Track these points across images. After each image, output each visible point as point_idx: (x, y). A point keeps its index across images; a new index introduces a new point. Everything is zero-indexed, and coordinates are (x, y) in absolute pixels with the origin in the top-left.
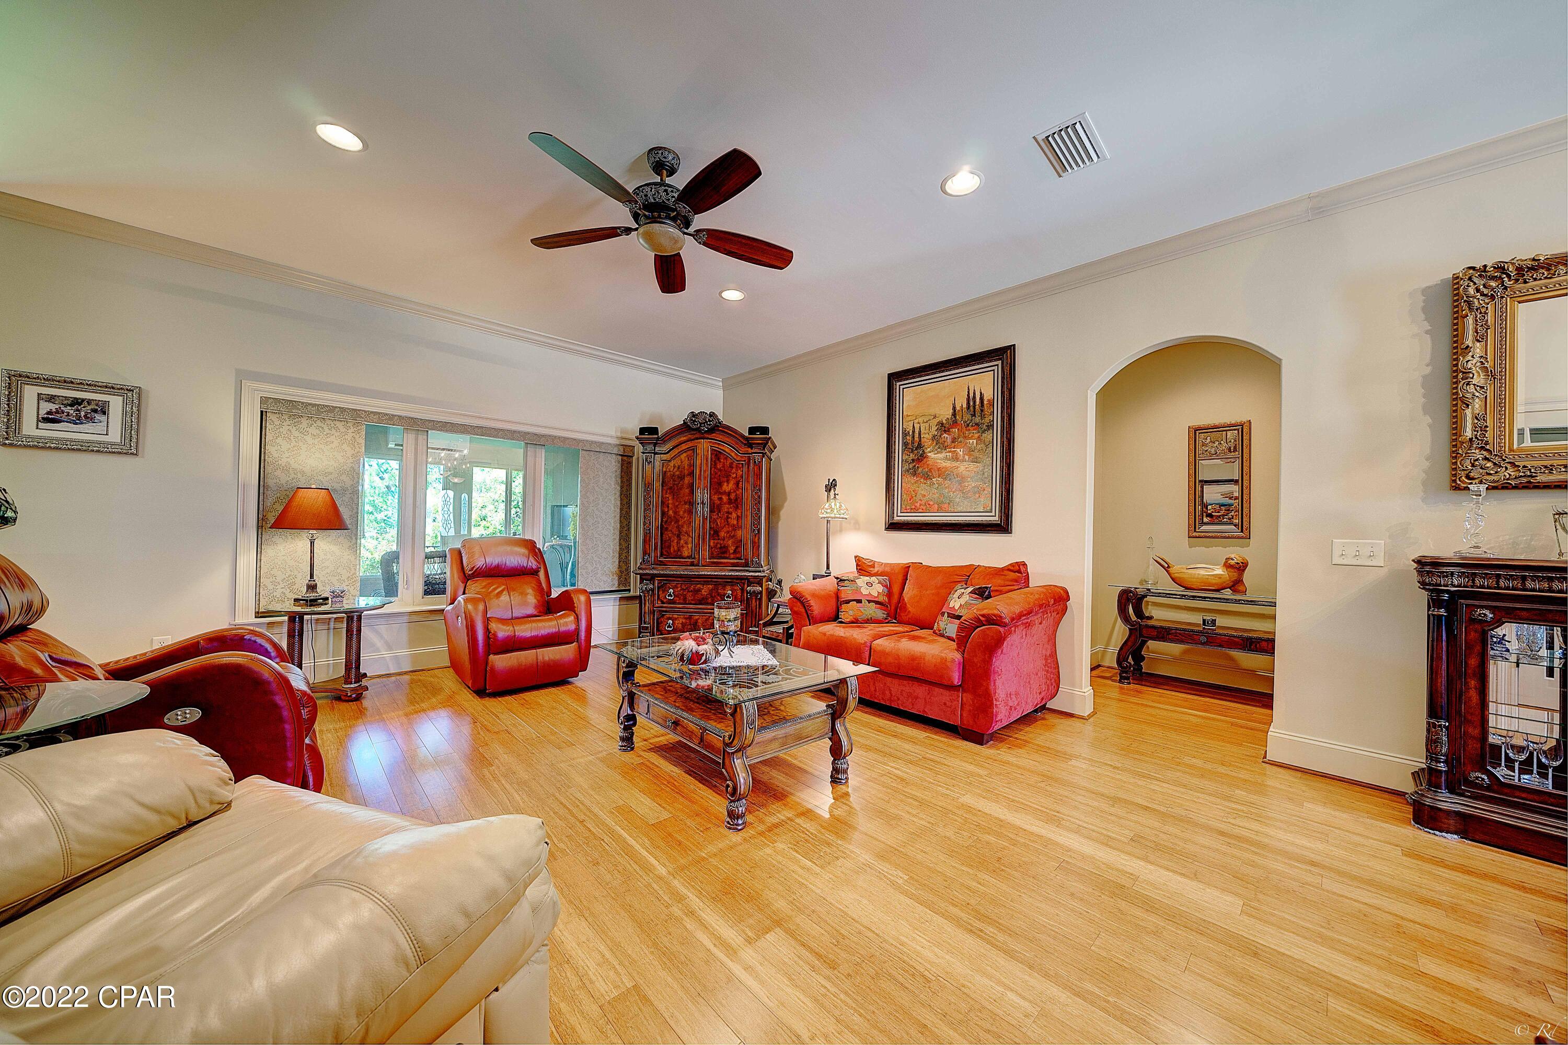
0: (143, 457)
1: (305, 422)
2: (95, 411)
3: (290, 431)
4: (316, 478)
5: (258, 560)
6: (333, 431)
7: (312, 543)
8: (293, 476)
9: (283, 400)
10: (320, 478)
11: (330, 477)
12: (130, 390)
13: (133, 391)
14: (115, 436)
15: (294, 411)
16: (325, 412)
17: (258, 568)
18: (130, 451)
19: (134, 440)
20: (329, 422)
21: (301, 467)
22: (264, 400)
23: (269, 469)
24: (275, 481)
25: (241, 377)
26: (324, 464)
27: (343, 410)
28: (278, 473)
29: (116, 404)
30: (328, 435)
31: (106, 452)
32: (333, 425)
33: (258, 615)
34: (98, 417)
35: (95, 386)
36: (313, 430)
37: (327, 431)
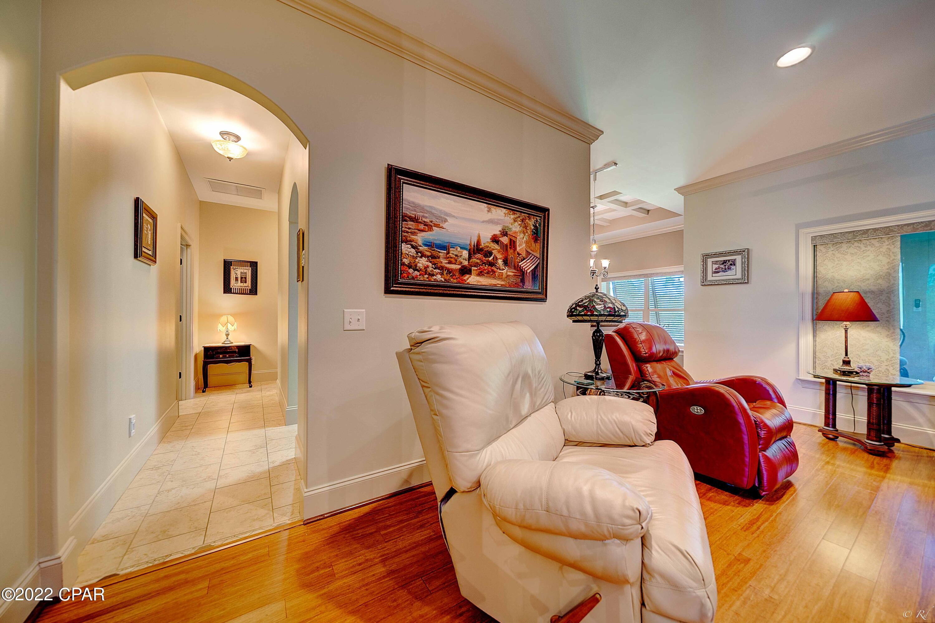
0: (751, 284)
1: (844, 246)
2: (731, 265)
3: (834, 254)
4: (855, 284)
5: (815, 341)
6: (869, 247)
7: (846, 331)
8: (837, 284)
9: (826, 235)
10: (859, 284)
11: (867, 282)
12: (743, 251)
13: (745, 251)
14: (739, 276)
15: (834, 240)
16: (860, 235)
17: (815, 346)
18: (745, 282)
19: (746, 276)
20: (864, 242)
21: (843, 278)
22: (814, 238)
23: (820, 282)
24: (824, 289)
25: (799, 227)
26: (862, 273)
27: (875, 230)
28: (826, 284)
29: (738, 258)
30: (865, 252)
31: (735, 283)
32: (868, 243)
33: (815, 376)
34: (732, 267)
35: (731, 253)
36: (852, 250)
37: (864, 248)
